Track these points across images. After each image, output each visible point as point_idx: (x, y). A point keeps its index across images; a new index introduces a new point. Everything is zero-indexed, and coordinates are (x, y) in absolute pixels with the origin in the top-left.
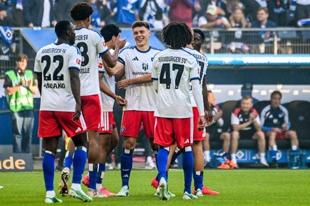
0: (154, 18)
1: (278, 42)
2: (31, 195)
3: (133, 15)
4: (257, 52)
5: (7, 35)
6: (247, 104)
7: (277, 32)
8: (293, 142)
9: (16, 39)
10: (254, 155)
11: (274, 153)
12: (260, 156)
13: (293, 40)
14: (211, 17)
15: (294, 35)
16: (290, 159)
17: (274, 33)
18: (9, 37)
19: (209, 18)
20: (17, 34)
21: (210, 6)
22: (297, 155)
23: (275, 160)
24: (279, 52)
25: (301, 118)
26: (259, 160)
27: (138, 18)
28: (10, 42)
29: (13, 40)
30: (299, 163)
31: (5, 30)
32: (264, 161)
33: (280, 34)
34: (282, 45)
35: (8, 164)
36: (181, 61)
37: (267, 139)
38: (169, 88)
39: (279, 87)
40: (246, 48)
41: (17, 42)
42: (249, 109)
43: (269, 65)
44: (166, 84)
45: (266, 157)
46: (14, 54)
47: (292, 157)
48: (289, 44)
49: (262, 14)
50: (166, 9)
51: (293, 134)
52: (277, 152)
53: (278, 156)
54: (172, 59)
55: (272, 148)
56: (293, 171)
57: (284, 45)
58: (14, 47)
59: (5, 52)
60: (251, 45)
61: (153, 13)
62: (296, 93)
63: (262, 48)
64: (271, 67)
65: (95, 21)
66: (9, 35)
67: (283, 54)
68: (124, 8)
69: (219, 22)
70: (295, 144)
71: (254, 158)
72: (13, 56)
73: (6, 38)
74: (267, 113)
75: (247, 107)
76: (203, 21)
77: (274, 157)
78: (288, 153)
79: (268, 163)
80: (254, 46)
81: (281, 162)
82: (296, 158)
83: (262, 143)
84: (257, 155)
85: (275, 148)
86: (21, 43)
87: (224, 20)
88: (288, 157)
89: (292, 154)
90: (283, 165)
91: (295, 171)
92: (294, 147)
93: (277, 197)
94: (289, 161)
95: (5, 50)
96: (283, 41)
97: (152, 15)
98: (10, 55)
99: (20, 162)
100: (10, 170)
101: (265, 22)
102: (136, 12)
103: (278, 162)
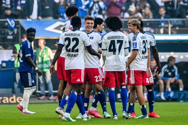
0: (97, 13)
1: (171, 28)
2: (26, 118)
3: (85, 12)
4: (159, 33)
5: (12, 24)
6: (153, 64)
7: (170, 21)
8: (180, 86)
9: (17, 26)
10: (157, 94)
11: (169, 93)
12: (160, 94)
13: (180, 26)
14: (131, 13)
15: (180, 23)
16: (178, 96)
17: (169, 22)
18: (12, 25)
19: (130, 13)
20: (17, 23)
21: (131, 6)
22: (182, 94)
23: (169, 97)
24: (172, 33)
25: (185, 72)
26: (160, 97)
27: (88, 14)
28: (13, 28)
29: (15, 27)
30: (184, 98)
31: (11, 21)
32: (163, 98)
33: (172, 22)
34: (174, 29)
35: (13, 100)
36: (121, 38)
37: (165, 84)
38: (115, 54)
39: (172, 54)
40: (152, 31)
41: (18, 28)
42: (154, 67)
43: (166, 41)
44: (113, 52)
45: (164, 95)
46: (16, 35)
47: (180, 95)
48: (177, 28)
49: (162, 11)
50: (104, 8)
51: (180, 81)
52: (170, 92)
53: (172, 95)
54: (116, 37)
55: (168, 90)
56: (180, 103)
57: (175, 29)
58: (16, 31)
59: (10, 34)
60: (155, 29)
61: (97, 11)
62: (182, 57)
63: (162, 31)
64: (167, 42)
65: (63, 16)
66: (13, 24)
67: (174, 34)
68: (80, 8)
69: (136, 15)
70: (181, 87)
71: (157, 96)
72: (15, 36)
73: (11, 25)
74: (165, 69)
75: (153, 66)
76: (127, 15)
77: (169, 95)
78: (177, 93)
79: (165, 98)
80: (157, 29)
81: (173, 98)
82: (182, 95)
83: (162, 87)
84: (159, 94)
85: (170, 90)
86: (20, 29)
87: (139, 15)
88: (177, 95)
89: (180, 93)
90: (174, 100)
91: (181, 103)
92: (181, 89)
93: (171, 119)
94: (177, 97)
95: (10, 32)
96: (174, 27)
97: (96, 12)
98: (14, 36)
99: (20, 99)
100: (14, 103)
101: (163, 15)
102: (87, 10)
103: (172, 98)
